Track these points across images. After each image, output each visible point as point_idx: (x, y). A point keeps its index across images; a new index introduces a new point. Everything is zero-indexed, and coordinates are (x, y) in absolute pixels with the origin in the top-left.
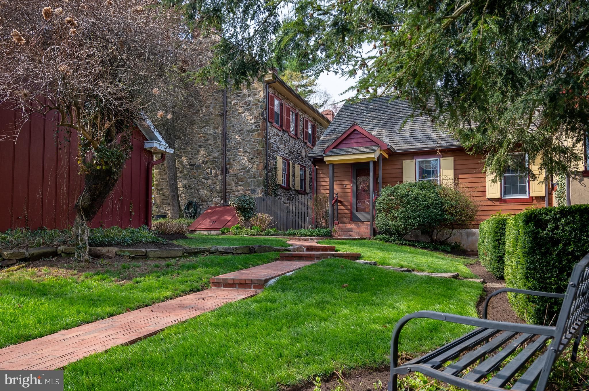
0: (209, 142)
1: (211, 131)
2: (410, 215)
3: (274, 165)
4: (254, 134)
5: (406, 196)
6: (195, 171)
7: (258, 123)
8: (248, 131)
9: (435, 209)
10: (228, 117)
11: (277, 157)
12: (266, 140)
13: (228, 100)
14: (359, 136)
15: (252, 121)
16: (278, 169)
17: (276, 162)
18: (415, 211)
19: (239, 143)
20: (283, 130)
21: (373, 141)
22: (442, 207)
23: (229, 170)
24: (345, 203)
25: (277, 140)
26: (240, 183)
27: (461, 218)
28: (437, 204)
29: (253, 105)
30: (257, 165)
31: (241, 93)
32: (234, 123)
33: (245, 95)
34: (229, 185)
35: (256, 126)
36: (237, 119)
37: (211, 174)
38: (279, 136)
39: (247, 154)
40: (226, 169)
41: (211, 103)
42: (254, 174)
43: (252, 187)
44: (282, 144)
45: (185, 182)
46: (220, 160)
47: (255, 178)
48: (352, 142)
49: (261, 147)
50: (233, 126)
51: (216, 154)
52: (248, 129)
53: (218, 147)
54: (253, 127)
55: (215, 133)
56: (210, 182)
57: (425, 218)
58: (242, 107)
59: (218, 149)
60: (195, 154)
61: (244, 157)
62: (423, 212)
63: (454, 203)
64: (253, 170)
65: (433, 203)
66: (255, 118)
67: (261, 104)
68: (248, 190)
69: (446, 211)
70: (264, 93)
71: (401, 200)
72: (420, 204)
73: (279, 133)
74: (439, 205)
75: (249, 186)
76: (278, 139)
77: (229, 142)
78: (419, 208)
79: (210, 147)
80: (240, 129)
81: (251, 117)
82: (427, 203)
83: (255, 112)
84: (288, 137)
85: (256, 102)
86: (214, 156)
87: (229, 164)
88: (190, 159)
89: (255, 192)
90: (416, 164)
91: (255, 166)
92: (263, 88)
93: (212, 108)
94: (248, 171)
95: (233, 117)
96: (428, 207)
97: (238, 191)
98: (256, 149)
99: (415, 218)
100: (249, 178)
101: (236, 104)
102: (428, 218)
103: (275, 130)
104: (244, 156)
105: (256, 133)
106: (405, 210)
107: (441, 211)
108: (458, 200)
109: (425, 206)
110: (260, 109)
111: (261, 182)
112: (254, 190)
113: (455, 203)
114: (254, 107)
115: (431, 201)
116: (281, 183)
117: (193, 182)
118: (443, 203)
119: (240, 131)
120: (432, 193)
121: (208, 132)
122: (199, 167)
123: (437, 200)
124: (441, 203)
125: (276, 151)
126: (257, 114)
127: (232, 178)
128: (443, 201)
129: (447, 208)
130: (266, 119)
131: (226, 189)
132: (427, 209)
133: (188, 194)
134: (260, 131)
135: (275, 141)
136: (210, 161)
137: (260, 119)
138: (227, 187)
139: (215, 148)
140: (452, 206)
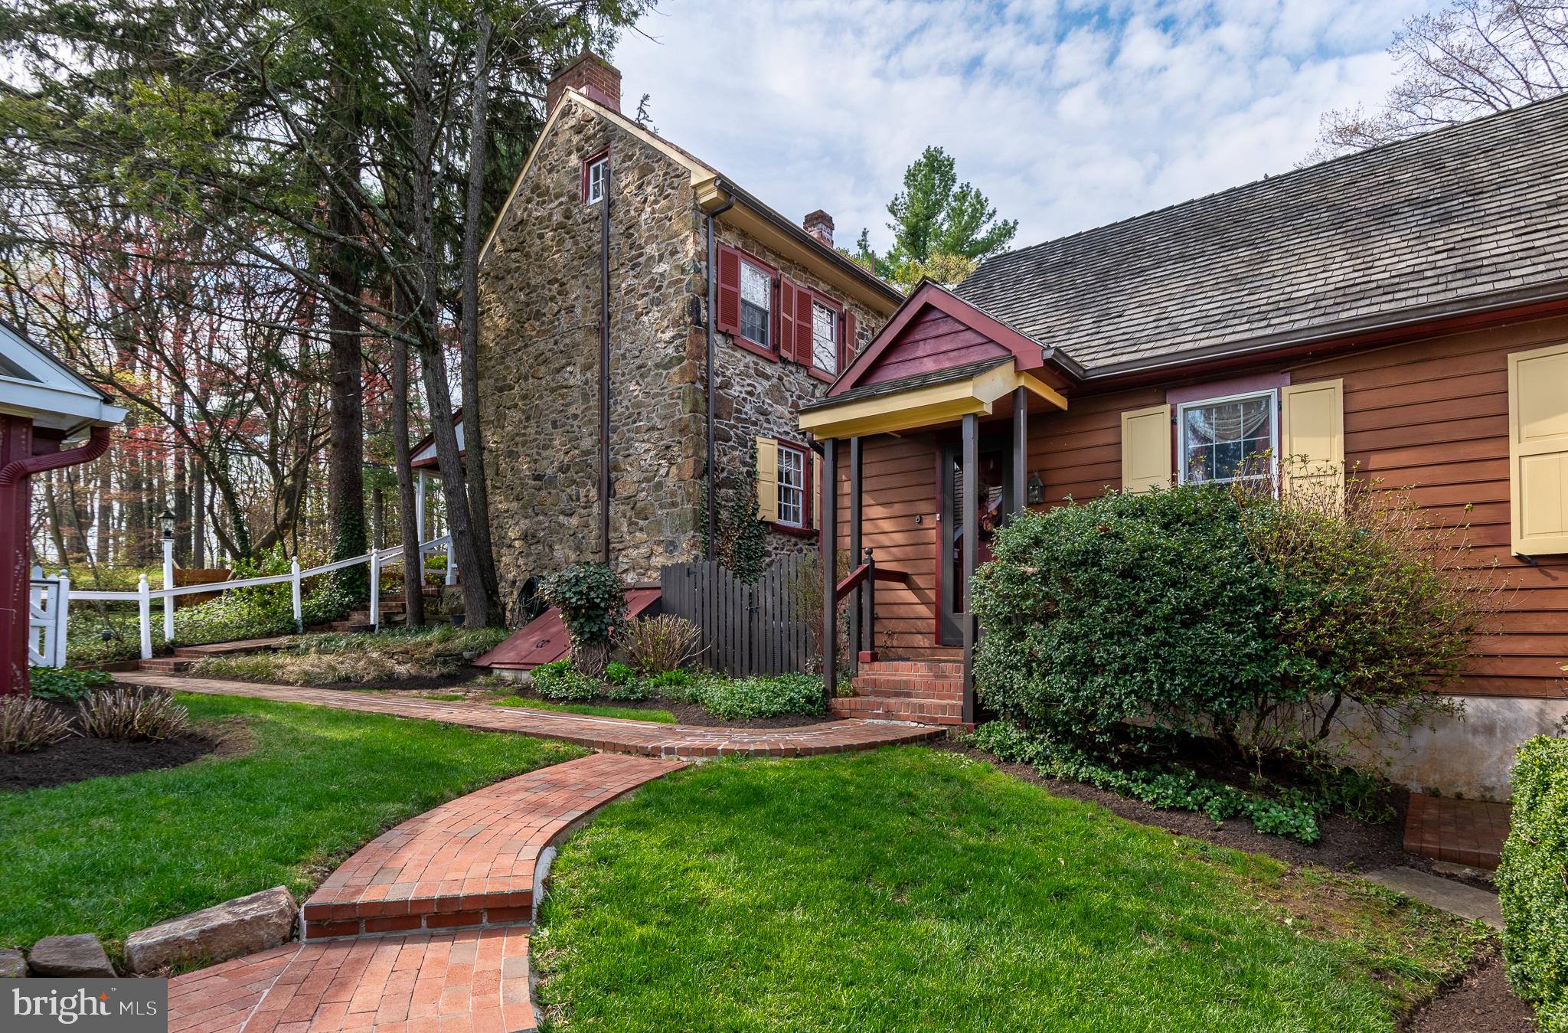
0: (572, 410)
1: (576, 380)
2: (1099, 655)
3: (744, 464)
4: (671, 371)
5: (1089, 558)
6: (544, 493)
7: (681, 336)
8: (657, 366)
9: (1229, 627)
10: (614, 332)
11: (758, 439)
12: (707, 387)
13: (614, 281)
14: (943, 328)
15: (667, 336)
16: (761, 476)
17: (752, 457)
18: (1123, 634)
19: (638, 405)
20: (785, 361)
21: (991, 341)
22: (1267, 613)
23: (617, 486)
24: (920, 581)
25: (759, 389)
26: (641, 522)
27: (1379, 677)
28: (1239, 599)
29: (671, 284)
30: (680, 468)
31: (641, 255)
32: (627, 345)
33: (651, 258)
34: (616, 530)
35: (677, 349)
36: (632, 333)
37: (578, 499)
38: (768, 378)
39: (656, 434)
40: (610, 484)
41: (576, 298)
42: (673, 494)
43: (667, 534)
44: (780, 400)
45: (524, 524)
46: (594, 460)
47: (674, 505)
48: (920, 353)
49: (687, 409)
50: (624, 356)
51: (587, 443)
52: (659, 360)
53: (590, 421)
54: (670, 350)
55: (586, 383)
56: (574, 521)
57: (1173, 673)
58: (643, 295)
59: (591, 428)
60: (545, 447)
61: (648, 446)
62: (1164, 644)
63: (1337, 591)
64: (670, 482)
65: (1217, 594)
66: (675, 323)
67: (688, 278)
68: (659, 543)
69: (1290, 637)
70: (696, 243)
71: (1065, 581)
72: (1153, 601)
73: (769, 370)
74: (1251, 603)
75: (660, 532)
76: (763, 385)
77: (616, 403)
78: (1147, 620)
79: (576, 423)
80: (639, 362)
81: (665, 324)
82: (1186, 595)
83: (674, 305)
84: (807, 384)
85: (677, 276)
86: (584, 448)
87: (616, 468)
88: (536, 461)
89: (675, 547)
90: (1174, 423)
91: (674, 469)
92: (695, 231)
93: (578, 311)
94: (659, 486)
95: (624, 329)
96: (1192, 616)
97: (636, 547)
98: (678, 417)
99: (1124, 670)
100: (661, 507)
101: (630, 291)
102: (1189, 673)
103: (750, 359)
104: (648, 441)
105: (676, 369)
106: (1076, 628)
107: (1261, 634)
108: (1360, 579)
109: (1176, 610)
110: (686, 294)
111: (690, 516)
112: (672, 543)
113: (1344, 593)
114: (672, 290)
115: (1208, 585)
116: (772, 516)
117: (539, 523)
118: (1276, 594)
119: (640, 367)
120: (1218, 545)
121: (572, 382)
122: (552, 481)
123: (1241, 581)
124: (1265, 591)
125: (755, 424)
126: (678, 312)
127: (622, 507)
128: (1277, 583)
129: (1297, 623)
130: (707, 324)
131: (608, 542)
132: (1185, 625)
133: (531, 559)
134: (686, 362)
135: (750, 393)
136: (576, 464)
137: (685, 323)
138: (612, 535)
139: (584, 424)
140: (1326, 609)
